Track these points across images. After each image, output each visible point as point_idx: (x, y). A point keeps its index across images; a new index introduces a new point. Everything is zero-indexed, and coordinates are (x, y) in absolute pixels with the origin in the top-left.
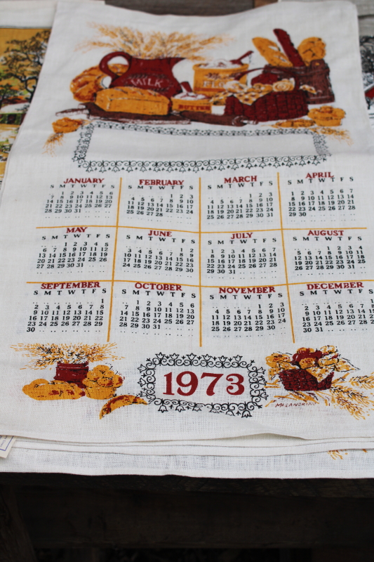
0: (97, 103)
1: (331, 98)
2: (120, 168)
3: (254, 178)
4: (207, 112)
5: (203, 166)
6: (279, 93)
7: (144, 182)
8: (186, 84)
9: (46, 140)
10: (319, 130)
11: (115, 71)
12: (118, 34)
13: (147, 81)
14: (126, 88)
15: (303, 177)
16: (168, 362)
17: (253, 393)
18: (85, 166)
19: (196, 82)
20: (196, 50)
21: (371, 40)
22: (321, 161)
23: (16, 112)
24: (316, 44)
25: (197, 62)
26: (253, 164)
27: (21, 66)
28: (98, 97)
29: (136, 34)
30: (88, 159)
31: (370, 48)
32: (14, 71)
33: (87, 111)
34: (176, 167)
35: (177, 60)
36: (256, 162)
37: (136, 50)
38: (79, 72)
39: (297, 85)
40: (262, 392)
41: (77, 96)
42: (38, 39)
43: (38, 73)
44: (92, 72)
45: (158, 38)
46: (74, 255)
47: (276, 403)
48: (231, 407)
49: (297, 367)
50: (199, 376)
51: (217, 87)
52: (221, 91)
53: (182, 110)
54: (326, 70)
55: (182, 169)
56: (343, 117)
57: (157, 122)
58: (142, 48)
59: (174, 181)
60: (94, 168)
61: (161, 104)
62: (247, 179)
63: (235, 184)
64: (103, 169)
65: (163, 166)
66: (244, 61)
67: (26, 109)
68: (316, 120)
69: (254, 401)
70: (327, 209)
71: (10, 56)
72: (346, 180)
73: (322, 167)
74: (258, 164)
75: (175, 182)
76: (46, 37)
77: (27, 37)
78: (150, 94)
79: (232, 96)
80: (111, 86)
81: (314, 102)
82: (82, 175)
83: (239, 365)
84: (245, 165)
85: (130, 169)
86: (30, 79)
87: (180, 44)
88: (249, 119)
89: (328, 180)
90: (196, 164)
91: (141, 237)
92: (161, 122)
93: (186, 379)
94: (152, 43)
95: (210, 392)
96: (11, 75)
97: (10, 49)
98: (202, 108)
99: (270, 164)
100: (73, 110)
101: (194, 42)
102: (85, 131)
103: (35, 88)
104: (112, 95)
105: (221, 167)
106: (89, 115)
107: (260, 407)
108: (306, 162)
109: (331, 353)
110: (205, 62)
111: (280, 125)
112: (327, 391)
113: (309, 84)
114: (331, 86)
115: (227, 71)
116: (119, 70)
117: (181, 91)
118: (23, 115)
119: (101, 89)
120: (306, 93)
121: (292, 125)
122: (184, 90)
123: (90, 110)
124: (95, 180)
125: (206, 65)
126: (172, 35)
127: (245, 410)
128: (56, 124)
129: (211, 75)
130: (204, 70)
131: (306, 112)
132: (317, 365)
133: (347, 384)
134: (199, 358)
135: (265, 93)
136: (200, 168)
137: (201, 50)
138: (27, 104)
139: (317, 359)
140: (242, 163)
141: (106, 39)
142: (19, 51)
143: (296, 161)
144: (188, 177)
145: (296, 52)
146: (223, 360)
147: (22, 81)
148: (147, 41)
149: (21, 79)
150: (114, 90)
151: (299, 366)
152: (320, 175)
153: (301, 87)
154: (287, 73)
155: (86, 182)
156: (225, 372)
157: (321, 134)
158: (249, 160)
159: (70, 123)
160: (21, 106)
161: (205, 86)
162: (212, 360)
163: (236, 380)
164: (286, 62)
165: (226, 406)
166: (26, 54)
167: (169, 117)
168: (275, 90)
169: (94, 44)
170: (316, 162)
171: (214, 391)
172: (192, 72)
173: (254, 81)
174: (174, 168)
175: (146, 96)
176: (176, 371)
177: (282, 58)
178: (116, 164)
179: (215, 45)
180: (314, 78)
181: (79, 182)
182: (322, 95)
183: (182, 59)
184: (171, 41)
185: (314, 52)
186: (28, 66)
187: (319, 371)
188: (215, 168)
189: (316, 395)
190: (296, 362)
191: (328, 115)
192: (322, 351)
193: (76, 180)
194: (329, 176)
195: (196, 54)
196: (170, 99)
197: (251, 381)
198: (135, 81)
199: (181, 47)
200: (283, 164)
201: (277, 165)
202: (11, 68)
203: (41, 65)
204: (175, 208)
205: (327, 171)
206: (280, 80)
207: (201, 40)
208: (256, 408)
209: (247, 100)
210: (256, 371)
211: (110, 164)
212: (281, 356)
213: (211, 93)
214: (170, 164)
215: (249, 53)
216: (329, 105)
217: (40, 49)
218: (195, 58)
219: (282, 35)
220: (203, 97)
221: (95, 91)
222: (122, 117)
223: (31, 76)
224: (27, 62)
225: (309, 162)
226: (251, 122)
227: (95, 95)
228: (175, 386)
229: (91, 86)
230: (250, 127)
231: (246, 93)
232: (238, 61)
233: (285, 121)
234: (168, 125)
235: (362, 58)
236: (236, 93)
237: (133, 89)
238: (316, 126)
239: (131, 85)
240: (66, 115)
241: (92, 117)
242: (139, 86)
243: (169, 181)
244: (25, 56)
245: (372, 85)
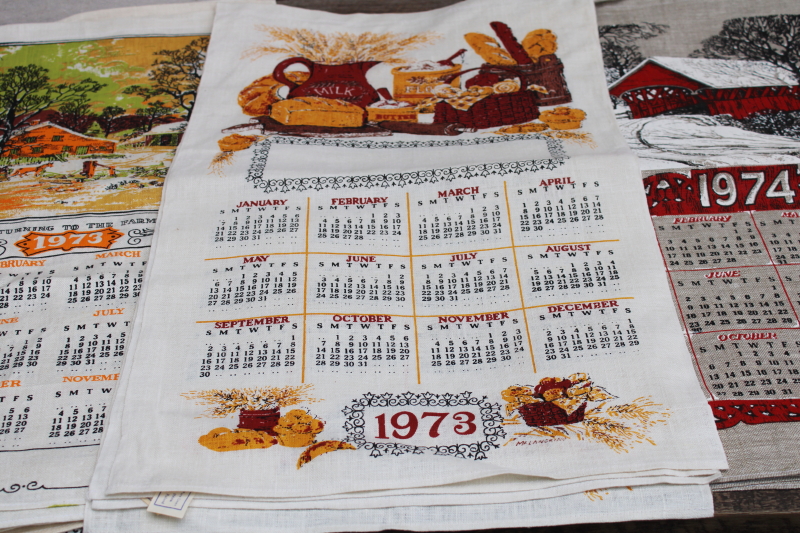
0: (273, 117)
1: (568, 98)
2: (307, 186)
3: (476, 190)
4: (413, 121)
5: (410, 178)
6: (501, 95)
7: (338, 202)
8: (384, 91)
9: (211, 160)
10: (553, 135)
11: (294, 80)
12: (294, 37)
13: (334, 90)
14: (308, 99)
15: (536, 184)
16: (379, 402)
17: (487, 432)
18: (263, 186)
19: (396, 88)
20: (394, 51)
21: (613, 30)
22: (558, 165)
23: (171, 132)
24: (545, 37)
25: (397, 65)
26: (473, 173)
27: (173, 80)
28: (274, 110)
29: (317, 37)
30: (266, 177)
31: (613, 40)
32: (165, 86)
33: (261, 126)
34: (377, 181)
35: (371, 64)
36: (476, 171)
37: (319, 55)
38: (248, 83)
39: (524, 84)
40: (498, 430)
41: (247, 110)
42: (193, 48)
43: (196, 87)
44: (265, 82)
45: (345, 40)
46: (254, 287)
47: (516, 441)
48: (461, 449)
49: (541, 400)
50: (418, 416)
51: (423, 93)
52: (428, 96)
53: (380, 120)
54: (559, 66)
55: (385, 184)
56: (583, 119)
57: (350, 135)
58: (326, 52)
59: (375, 199)
60: (273, 188)
61: (353, 115)
62: (467, 191)
63: (452, 198)
64: (285, 189)
65: (360, 181)
67: (183, 128)
68: (549, 124)
69: (489, 439)
70: (568, 220)
71: (159, 70)
72: (590, 185)
73: (559, 172)
74: (479, 173)
75: (377, 200)
76: (204, 45)
77: (180, 46)
78: (339, 104)
79: (443, 102)
80: (290, 97)
81: (546, 104)
82: (259, 195)
83: (468, 402)
84: (463, 174)
85: (319, 186)
86: (186, 94)
87: (373, 46)
88: (466, 126)
89: (567, 186)
90: (401, 176)
91: (338, 264)
92: (354, 134)
93: (403, 420)
94: (339, 46)
95: (434, 433)
96: (163, 91)
97: (159, 61)
98: (406, 117)
99: (494, 172)
100: (243, 126)
101: (391, 43)
102: (259, 147)
103: (193, 104)
104: (292, 107)
105: (434, 179)
106: (263, 130)
107: (496, 446)
108: (539, 167)
109: (581, 381)
110: (407, 65)
111: (505, 131)
112: (580, 424)
113: (538, 83)
114: (566, 84)
115: (435, 74)
116: (299, 79)
117: (378, 99)
118: (180, 136)
119: (278, 101)
120: (535, 93)
121: (520, 131)
122: (382, 98)
123: (264, 125)
124: (276, 202)
125: (408, 68)
126: (364, 36)
127: (478, 451)
128: (222, 142)
129: (414, 79)
130: (405, 74)
131: (537, 115)
132: (565, 395)
133: (603, 415)
134: (418, 397)
135: (484, 96)
136: (407, 181)
137: (400, 52)
138: (184, 122)
139: (565, 389)
140: (460, 172)
141: (280, 43)
142: (170, 63)
143: (526, 166)
144: (393, 193)
145: (520, 47)
146: (447, 397)
147: (176, 97)
148: (331, 44)
149: (174, 95)
150: (293, 101)
151: (544, 398)
152: (557, 181)
153: (529, 87)
154: (509, 72)
155: (264, 204)
156: (452, 410)
157: (556, 139)
158: (468, 169)
159: (240, 140)
160: (177, 125)
161: (408, 92)
162: (434, 397)
163: (465, 418)
164: (509, 60)
165: (455, 449)
166: (179, 66)
167: (365, 128)
168: (497, 92)
169: (266, 49)
170: (551, 166)
171: (438, 432)
172: (392, 77)
173: (469, 83)
174: (374, 183)
175: (335, 107)
176: (389, 412)
177: (502, 55)
178: (301, 181)
179: (418, 45)
180: (544, 76)
181: (256, 205)
182: (555, 95)
183: (377, 63)
184: (362, 43)
185: (543, 46)
186: (182, 79)
187: (568, 402)
188: (426, 180)
189: (566, 429)
190: (539, 393)
191: (564, 117)
192: (571, 379)
193: (252, 202)
194: (569, 182)
195: (394, 56)
196: (364, 109)
197: (485, 418)
198: (320, 90)
199: (375, 49)
200: (510, 171)
201: (502, 172)
202: (161, 83)
203: (200, 77)
204: (378, 229)
205: (566, 176)
206: (501, 80)
207: (399, 41)
208: (492, 448)
209: (461, 105)
210: (490, 407)
211: (293, 183)
212: (519, 389)
213: (416, 100)
214: (369, 178)
215: (462, 52)
216: (565, 105)
217: (198, 59)
218: (394, 61)
219: (501, 29)
220: (407, 104)
221: (269, 103)
222: (306, 131)
223: (187, 91)
224: (181, 75)
225: (542, 167)
226: (469, 130)
227: (270, 107)
228: (389, 429)
229: (264, 98)
230: (467, 135)
231: (460, 98)
232: (448, 62)
233: (511, 126)
234: (364, 138)
235: (603, 51)
236: (448, 98)
237: (317, 99)
238: (549, 130)
239: (315, 94)
240: (234, 131)
241: (267, 133)
242: (324, 95)
243: (369, 199)
244: (179, 69)
245: (617, 81)
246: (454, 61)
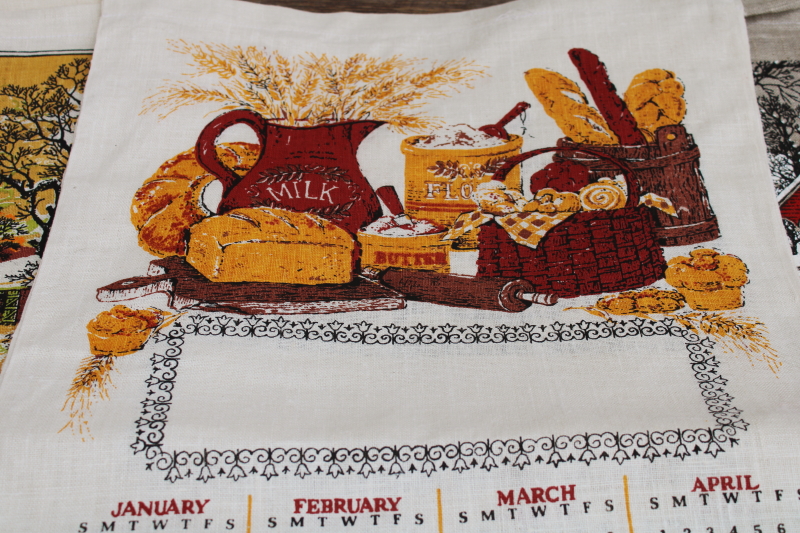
0: (191, 261)
1: (711, 230)
2: (247, 468)
3: (569, 492)
4: (441, 270)
5: (444, 458)
6: (595, 215)
7: (305, 506)
8: (389, 192)
9: (69, 383)
10: (696, 322)
11: (231, 164)
12: (235, 66)
13: (302, 187)
14: (255, 212)
15: (686, 489)
18: (163, 464)
19: (411, 186)
20: (405, 100)
21: (775, 72)
22: (726, 446)
23: (6, 284)
24: (662, 85)
25: (411, 133)
26: (565, 455)
27: (24, 152)
28: (194, 240)
29: (274, 63)
30: (169, 446)
31: (777, 92)
32: (7, 166)
33: (167, 285)
34: (380, 462)
35: (368, 127)
36: (571, 450)
37: (277, 103)
38: (151, 171)
39: (634, 193)
41: (147, 237)
42: (61, 82)
43: (59, 170)
44: (181, 168)
45: (322, 69)
51: (457, 199)
52: (466, 209)
53: (382, 267)
54: (691, 153)
55: (396, 468)
56: (744, 282)
57: (329, 305)
58: (290, 93)
59: (377, 500)
60: (183, 470)
61: (335, 251)
62: (553, 494)
63: (524, 509)
64: (206, 473)
65: (349, 461)
66: (512, 128)
67: (30, 274)
68: (684, 291)
72: (791, 496)
73: (729, 463)
74: (577, 455)
75: (380, 504)
76: (79, 77)
77: (34, 77)
78: (311, 224)
79: (492, 221)
80: (223, 209)
81: (675, 243)
82: (155, 488)
84: (546, 456)
85: (270, 470)
86: (42, 187)
87: (370, 85)
88: (536, 290)
89: (745, 495)
90: (427, 453)
92: (337, 304)
94: (311, 84)
96: (3, 177)
98: (428, 259)
99: (605, 455)
100: (138, 282)
101: (400, 80)
102: (162, 348)
103: (52, 211)
104: (226, 234)
105: (489, 462)
106: (172, 294)
108: (691, 447)
110: (426, 132)
111: (606, 306)
113: (657, 191)
114: (706, 195)
115: (476, 156)
116: (241, 162)
117: (379, 214)
118: (24, 293)
119: (201, 218)
120: (653, 213)
121: (635, 309)
122: (386, 210)
123: (174, 282)
124: (187, 507)
125: (429, 140)
126: (352, 62)
128: (96, 327)
129: (441, 166)
130: (425, 155)
131: (660, 269)
135: (565, 216)
136: (438, 464)
137: (416, 101)
138: (33, 259)
140: (539, 451)
141: (210, 81)
142: (19, 114)
143: (666, 445)
144: (412, 489)
145: (622, 105)
147: (24, 195)
148: (298, 79)
149: (21, 190)
150: (228, 218)
152: (726, 483)
153: (643, 199)
154: (608, 161)
155: (165, 512)
157: (703, 336)
158: (554, 444)
159: (129, 322)
160: (17, 265)
161: (430, 199)
164: (604, 135)
166: (35, 120)
167: (355, 289)
168: (587, 208)
169: (185, 93)
170: (713, 447)
172: (400, 160)
173: (539, 181)
174: (376, 466)
175: (303, 228)
177: (592, 122)
178: (237, 457)
179: (444, 87)
180: (669, 175)
181: (149, 512)
182: (691, 220)
183: (378, 124)
184: (351, 78)
185: (661, 107)
186: (38, 152)
188: (474, 463)
191: (710, 276)
193: (142, 505)
194: (749, 487)
195: (406, 111)
196: (355, 237)
198: (277, 188)
199: (372, 92)
200: (635, 454)
201: (620, 455)
203: (69, 149)
205: (743, 472)
206: (593, 180)
207: (414, 76)
209: (525, 234)
211: (222, 459)
213: (444, 217)
214: (366, 453)
215: (521, 108)
216: (708, 245)
217: (68, 107)
218: (405, 122)
219: (585, 61)
220: (429, 227)
221: (186, 223)
222: (249, 299)
223: (44, 181)
224: (36, 144)
225: (697, 449)
226: (541, 298)
227: (186, 235)
229: (176, 209)
230: (541, 313)
231: (523, 215)
232: (494, 130)
233: (617, 294)
234: (354, 315)
235: (763, 115)
236: (501, 214)
237: (272, 212)
238: (687, 308)
239: (267, 201)
240: (122, 299)
241: (179, 304)
242: (285, 203)
243: (366, 501)
244: (33, 127)
245: (792, 186)
246: (510, 128)
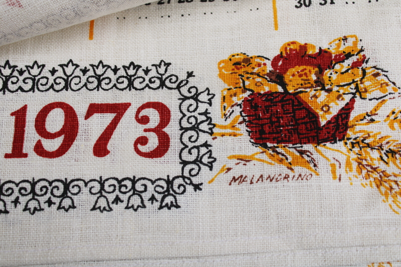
16: (21, 83)
17: (186, 156)
40: (203, 150)
47: (231, 174)
48: (139, 187)
49: (280, 89)
50: (81, 110)
69: (186, 174)
83: (163, 84)
93: (55, 122)
95: (101, 149)
107: (197, 187)
109: (348, 56)
127: (167, 193)
132: (320, 83)
133: (380, 129)
134: (85, 71)
146: (131, 72)
151: (284, 85)
156: (135, 99)
162: (110, 73)
163: (154, 117)
165: (129, 184)
171: (109, 147)
176: (35, 102)
187: (323, 96)
189: (315, 156)
192: (333, 51)
197: (185, 124)
208: (190, 188)
210: (195, 98)
212: (248, 61)
228: (31, 136)
